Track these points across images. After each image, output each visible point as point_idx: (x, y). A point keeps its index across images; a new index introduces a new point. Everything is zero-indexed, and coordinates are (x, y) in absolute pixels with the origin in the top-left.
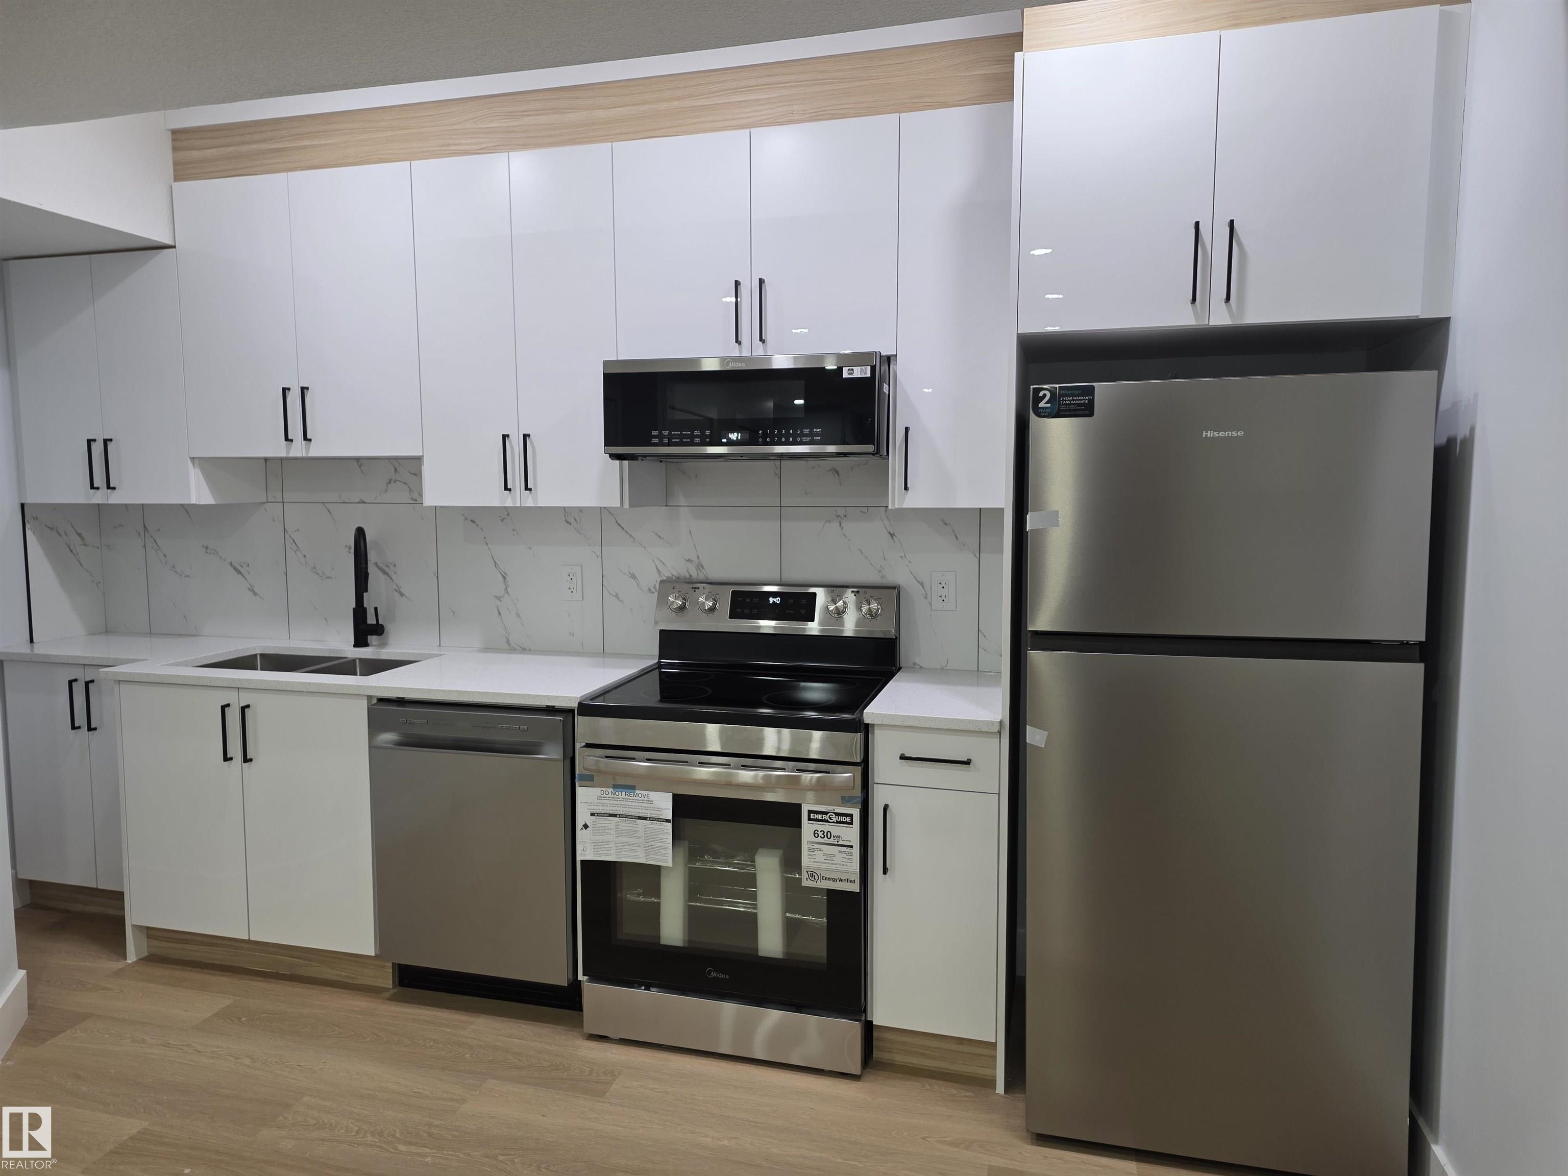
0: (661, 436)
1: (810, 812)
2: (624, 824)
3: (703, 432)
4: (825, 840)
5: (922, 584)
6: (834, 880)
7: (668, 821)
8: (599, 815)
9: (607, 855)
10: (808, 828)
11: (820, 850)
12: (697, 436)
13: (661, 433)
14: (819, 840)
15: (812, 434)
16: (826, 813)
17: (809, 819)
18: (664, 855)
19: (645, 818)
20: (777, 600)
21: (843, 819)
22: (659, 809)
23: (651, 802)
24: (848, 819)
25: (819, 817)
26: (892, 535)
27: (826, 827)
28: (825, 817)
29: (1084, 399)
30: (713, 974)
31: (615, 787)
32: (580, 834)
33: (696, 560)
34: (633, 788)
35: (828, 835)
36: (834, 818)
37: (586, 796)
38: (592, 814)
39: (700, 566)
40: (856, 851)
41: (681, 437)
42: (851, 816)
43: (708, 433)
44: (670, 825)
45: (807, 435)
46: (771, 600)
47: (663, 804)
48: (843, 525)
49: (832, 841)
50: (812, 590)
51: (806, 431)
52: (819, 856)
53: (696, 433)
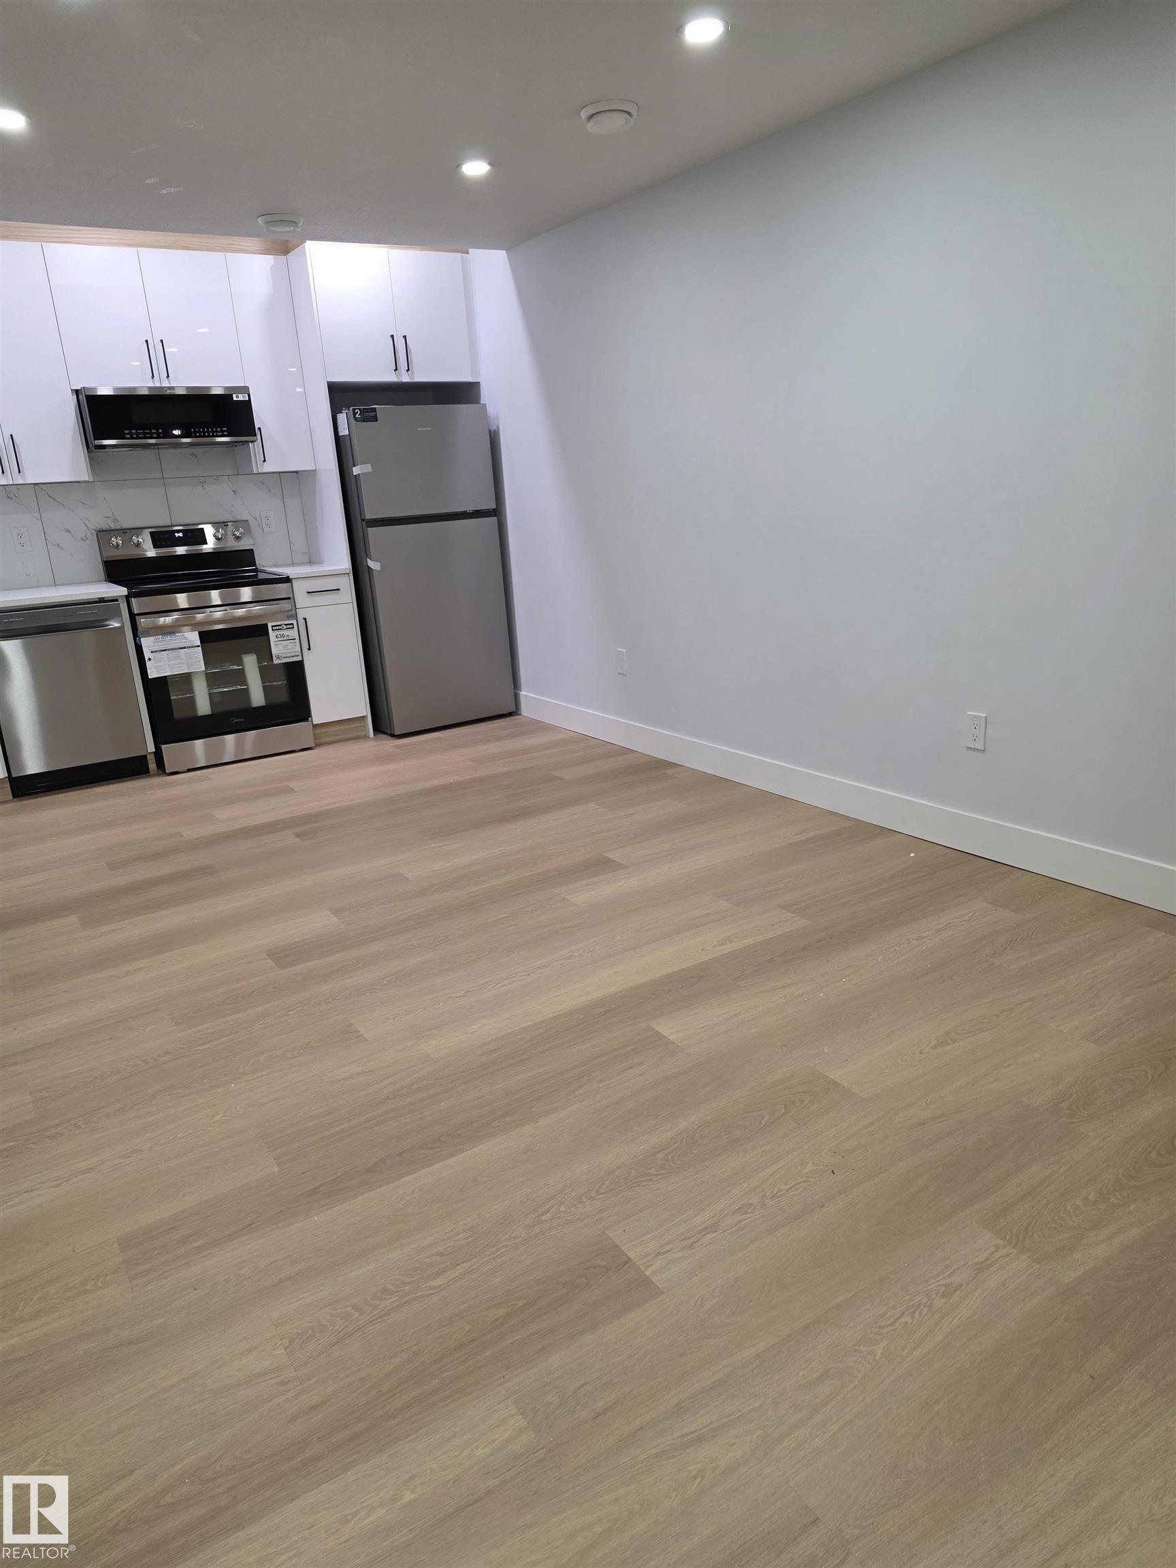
0: (131, 434)
1: (272, 626)
2: (171, 653)
3: (157, 430)
4: (282, 639)
5: (256, 519)
6: (289, 657)
7: (198, 646)
8: (156, 651)
9: (165, 673)
10: (272, 634)
11: (280, 644)
12: (154, 433)
13: (130, 432)
14: (279, 639)
15: (222, 431)
16: (280, 625)
17: (273, 630)
18: (199, 665)
19: (184, 648)
20: (181, 535)
21: (288, 626)
22: (193, 641)
23: (186, 638)
24: (291, 626)
25: (277, 628)
26: (235, 492)
27: (281, 632)
28: (280, 627)
29: (373, 414)
30: (235, 721)
31: (163, 634)
32: (148, 664)
33: (112, 516)
34: (174, 633)
35: (283, 636)
36: (285, 627)
37: (147, 643)
38: (152, 652)
39: (116, 520)
40: (297, 641)
41: (144, 433)
42: (292, 624)
43: (160, 431)
44: (200, 648)
45: (219, 432)
46: (177, 535)
47: (194, 637)
48: (205, 487)
49: (285, 638)
50: (200, 526)
51: (219, 429)
52: (281, 647)
53: (153, 431)
